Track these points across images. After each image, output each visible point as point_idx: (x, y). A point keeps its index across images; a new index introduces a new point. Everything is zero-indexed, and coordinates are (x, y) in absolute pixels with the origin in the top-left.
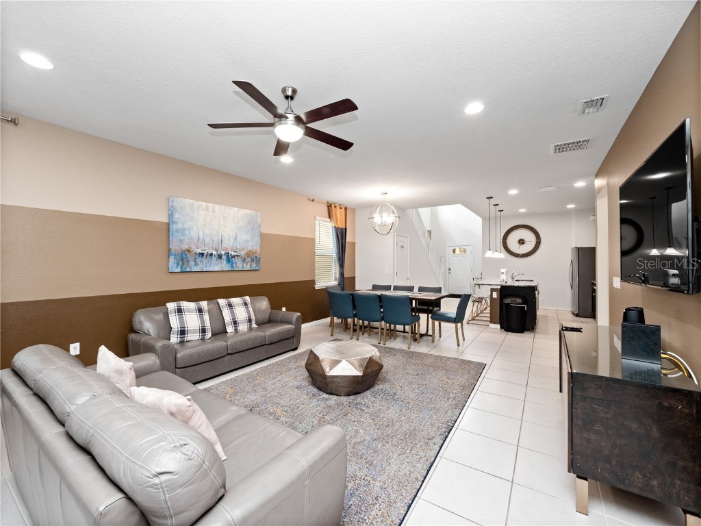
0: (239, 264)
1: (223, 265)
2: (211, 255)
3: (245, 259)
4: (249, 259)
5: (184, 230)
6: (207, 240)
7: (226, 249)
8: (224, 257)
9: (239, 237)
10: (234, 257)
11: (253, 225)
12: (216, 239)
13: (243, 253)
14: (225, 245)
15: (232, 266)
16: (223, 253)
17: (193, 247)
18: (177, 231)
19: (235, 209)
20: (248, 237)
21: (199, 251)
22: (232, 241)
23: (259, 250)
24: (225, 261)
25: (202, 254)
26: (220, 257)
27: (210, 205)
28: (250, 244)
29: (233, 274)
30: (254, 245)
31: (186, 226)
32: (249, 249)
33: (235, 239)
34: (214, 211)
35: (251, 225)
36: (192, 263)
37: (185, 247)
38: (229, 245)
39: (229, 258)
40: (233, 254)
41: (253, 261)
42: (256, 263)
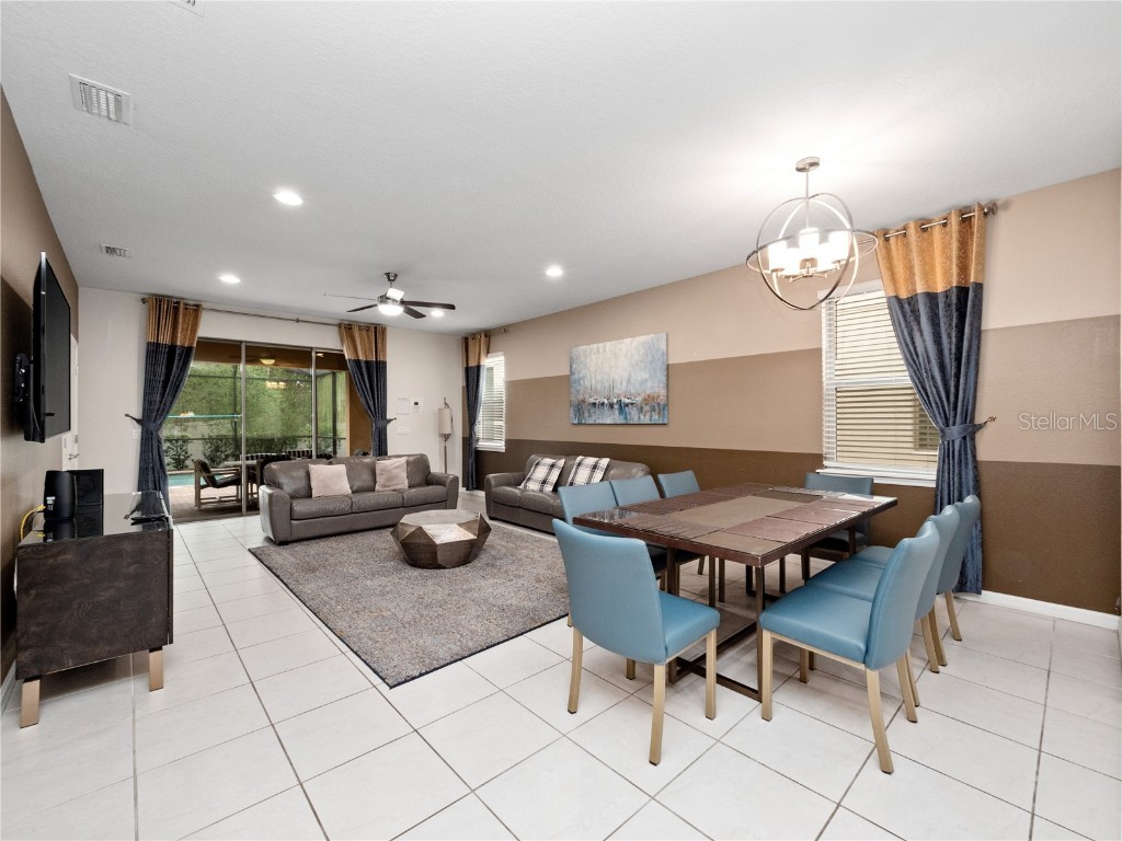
0: (634, 416)
1: (613, 417)
2: (603, 404)
3: (642, 408)
4: (646, 408)
5: (579, 379)
6: (599, 387)
7: (619, 396)
8: (616, 407)
9: (633, 377)
10: (627, 405)
11: (653, 357)
12: (607, 385)
13: (639, 399)
14: (617, 391)
15: (626, 418)
16: (615, 400)
17: (587, 396)
18: (575, 382)
19: (628, 340)
20: (645, 375)
21: (592, 400)
22: (624, 384)
23: (663, 392)
24: (617, 412)
25: (594, 404)
26: (611, 406)
27: (601, 345)
28: (649, 384)
29: (627, 428)
30: (656, 386)
31: (581, 375)
32: (648, 392)
33: (629, 381)
34: (604, 351)
35: (650, 357)
36: (586, 414)
37: (581, 397)
38: (621, 390)
39: (622, 407)
40: (627, 401)
41: (653, 410)
42: (659, 414)
